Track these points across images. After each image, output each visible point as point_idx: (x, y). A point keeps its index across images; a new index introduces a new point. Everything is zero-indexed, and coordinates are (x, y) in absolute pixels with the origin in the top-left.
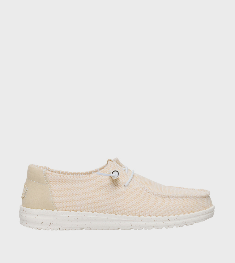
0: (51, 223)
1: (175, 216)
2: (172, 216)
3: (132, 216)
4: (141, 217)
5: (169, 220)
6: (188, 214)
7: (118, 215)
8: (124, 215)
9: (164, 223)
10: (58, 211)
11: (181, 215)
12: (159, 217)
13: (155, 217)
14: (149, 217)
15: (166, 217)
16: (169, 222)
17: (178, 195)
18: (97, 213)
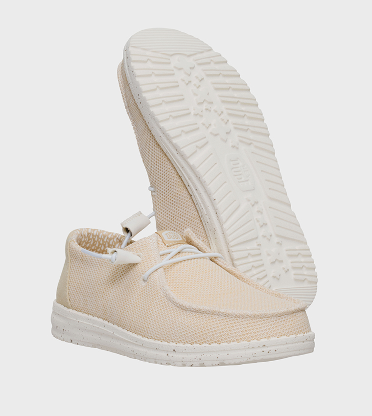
0: (64, 330)
1: (187, 345)
2: (181, 344)
4: (144, 338)
5: (174, 350)
9: (167, 355)
11: (195, 345)
12: (163, 343)
13: (159, 342)
14: (152, 341)
15: (173, 344)
16: (174, 354)
18: (106, 322)
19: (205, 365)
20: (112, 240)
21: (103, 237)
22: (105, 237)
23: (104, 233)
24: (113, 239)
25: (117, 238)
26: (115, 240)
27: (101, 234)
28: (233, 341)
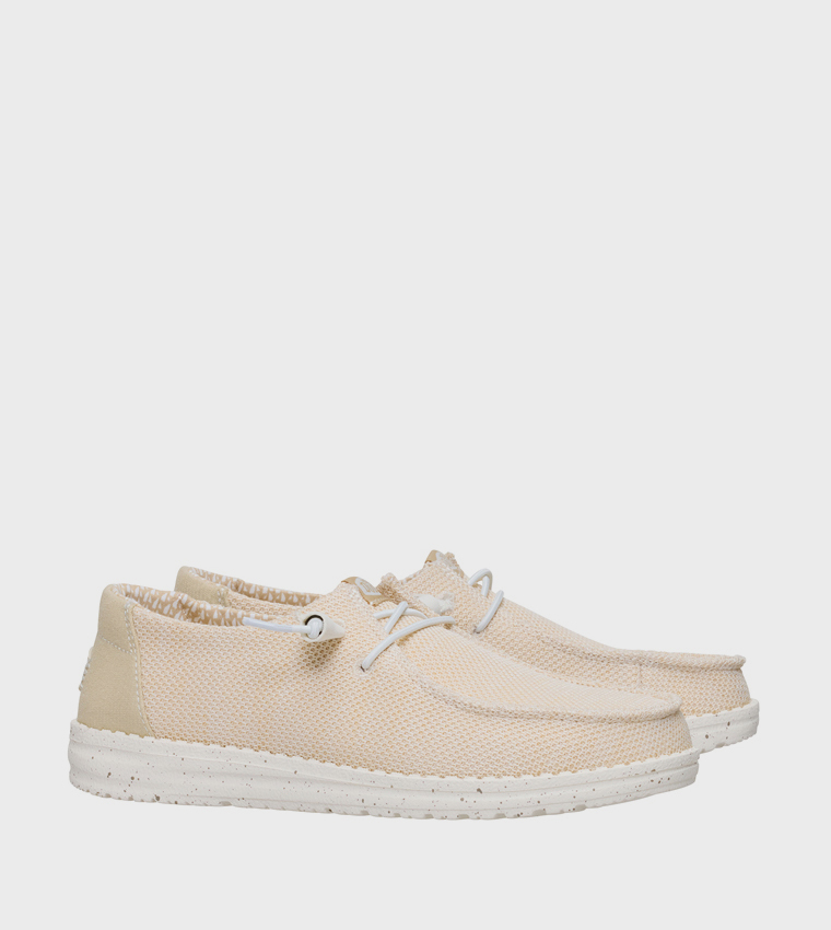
0: (133, 778)
1: (505, 778)
2: (492, 779)
3: (366, 771)
4: (394, 775)
5: (479, 790)
6: (550, 775)
7: (328, 764)
8: (344, 767)
9: (462, 800)
10: (155, 741)
11: (524, 777)
12: (448, 778)
13: (436, 778)
14: (417, 777)
15: (473, 779)
16: (479, 798)
17: (527, 709)
18: (267, 754)
19: (547, 812)
20: (169, 606)
21: (150, 601)
22: (153, 600)
23: (153, 592)
24: (172, 603)
25: (180, 601)
26: (175, 605)
27: (147, 595)
28: (600, 765)
